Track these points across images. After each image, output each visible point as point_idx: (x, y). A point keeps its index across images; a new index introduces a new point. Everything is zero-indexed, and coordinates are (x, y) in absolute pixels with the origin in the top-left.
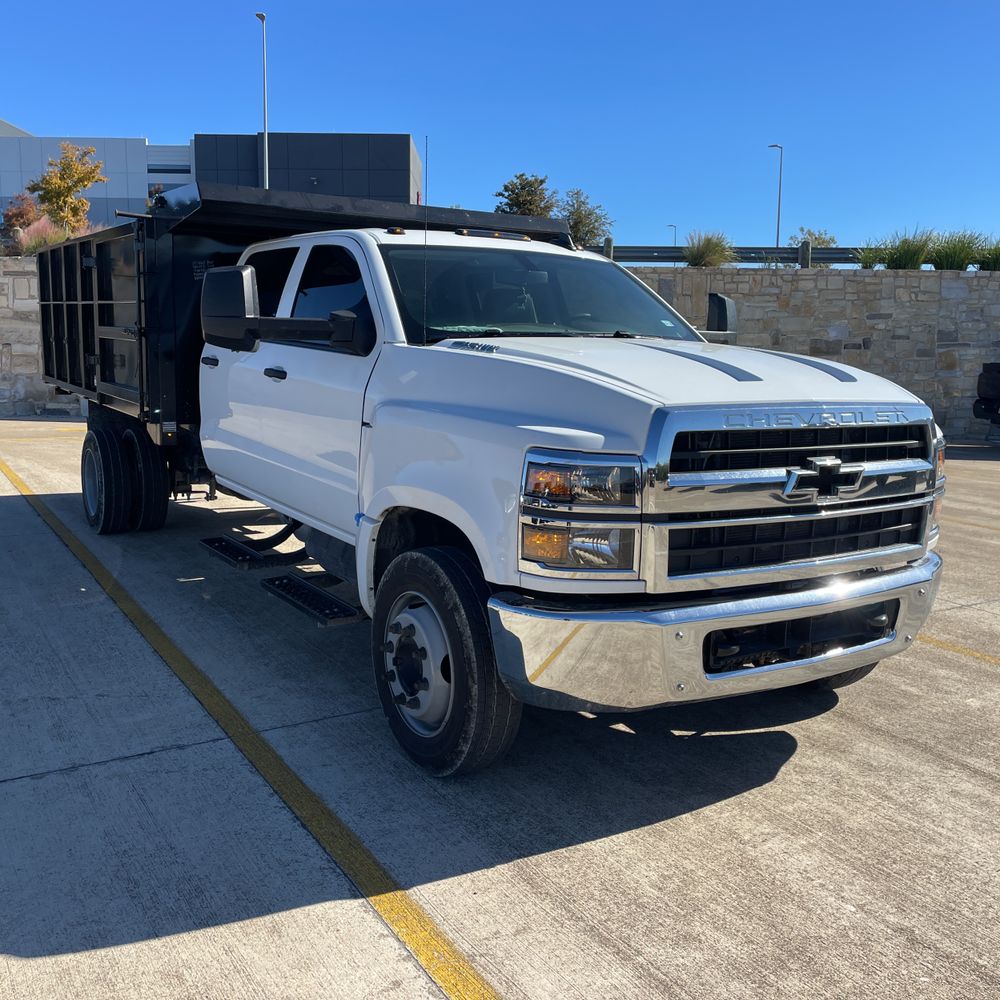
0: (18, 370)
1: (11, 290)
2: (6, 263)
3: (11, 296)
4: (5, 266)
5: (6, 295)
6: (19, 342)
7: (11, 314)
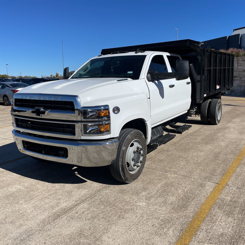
0: (242, 84)
1: (243, 65)
2: (243, 58)
3: (243, 66)
4: (243, 59)
5: (242, 66)
6: (243, 77)
7: (242, 71)
